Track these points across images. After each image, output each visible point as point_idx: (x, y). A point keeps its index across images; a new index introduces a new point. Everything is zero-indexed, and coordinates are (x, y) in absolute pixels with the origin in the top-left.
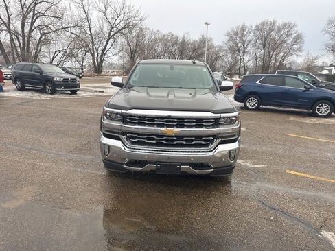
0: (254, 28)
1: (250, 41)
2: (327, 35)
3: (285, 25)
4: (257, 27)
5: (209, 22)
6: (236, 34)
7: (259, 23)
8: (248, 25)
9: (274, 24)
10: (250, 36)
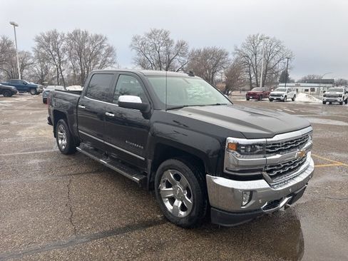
0: (66, 36)
1: (64, 50)
2: (134, 51)
3: (97, 37)
4: (70, 35)
5: (16, 23)
6: (48, 40)
7: (71, 32)
8: (59, 31)
9: (86, 34)
10: (64, 45)
